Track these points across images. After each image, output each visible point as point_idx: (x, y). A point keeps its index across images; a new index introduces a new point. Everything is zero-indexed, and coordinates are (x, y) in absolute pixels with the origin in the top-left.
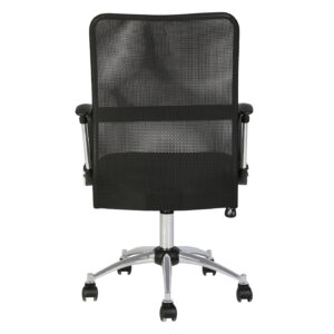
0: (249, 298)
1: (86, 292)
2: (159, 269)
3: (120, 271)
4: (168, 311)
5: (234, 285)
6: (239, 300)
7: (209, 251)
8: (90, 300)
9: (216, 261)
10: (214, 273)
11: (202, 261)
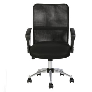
0: (73, 82)
1: (29, 81)
2: (48, 74)
3: (37, 75)
4: (51, 86)
5: (69, 78)
6: (70, 83)
7: (62, 69)
8: (29, 83)
9: (64, 72)
10: (63, 75)
11: (60, 72)
